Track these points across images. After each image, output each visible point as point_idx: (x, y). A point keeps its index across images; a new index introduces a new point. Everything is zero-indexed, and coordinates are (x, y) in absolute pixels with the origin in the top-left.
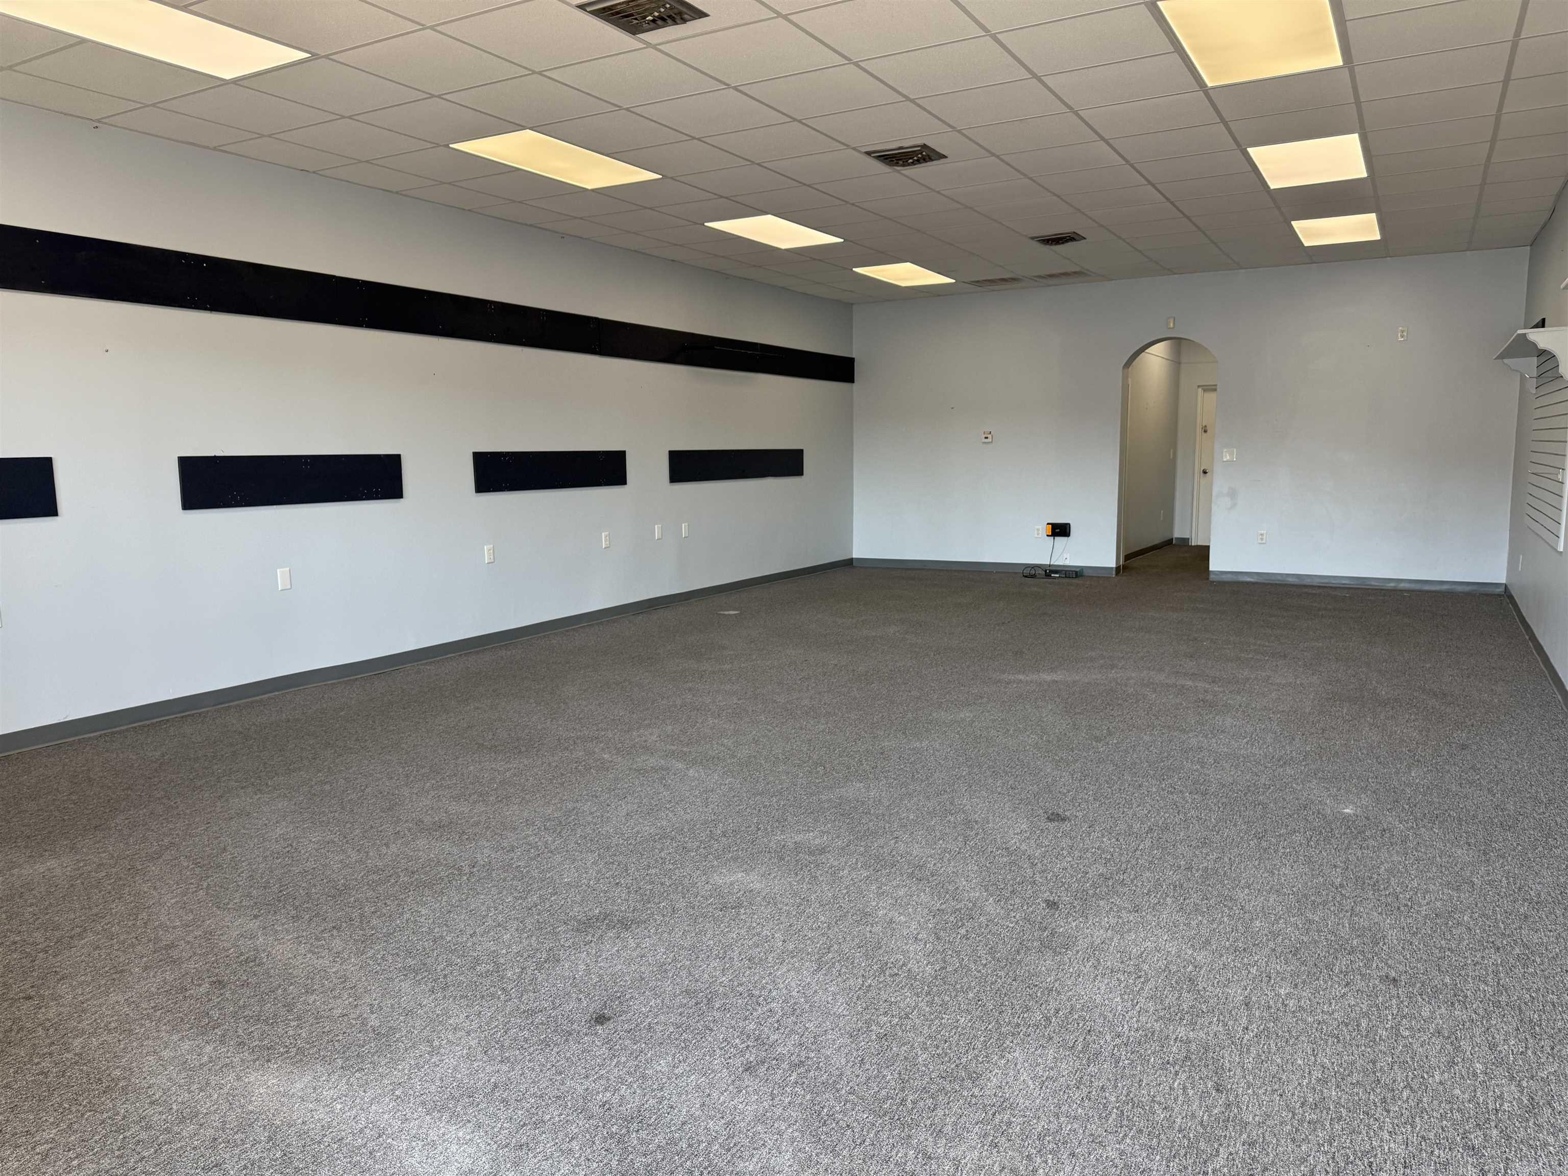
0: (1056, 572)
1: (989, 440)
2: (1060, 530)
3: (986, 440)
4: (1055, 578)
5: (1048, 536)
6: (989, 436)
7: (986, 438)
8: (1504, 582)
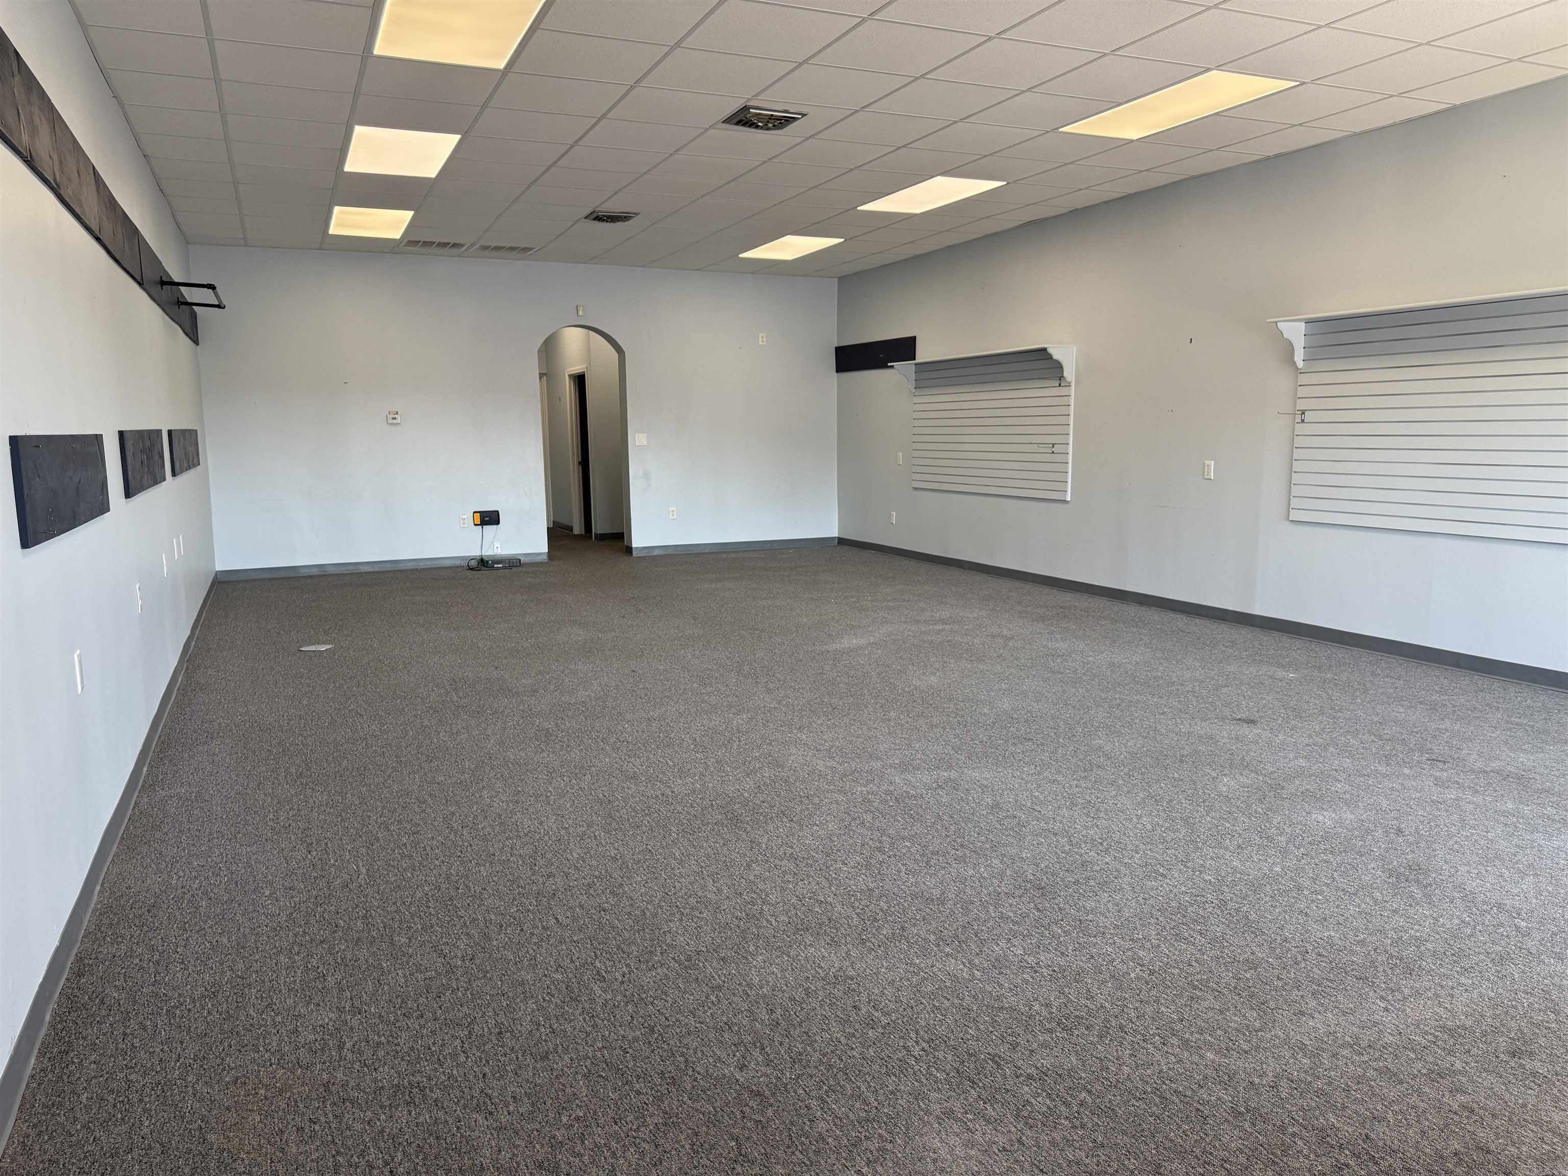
0: (498, 562)
1: (398, 421)
2: (489, 518)
3: (394, 421)
4: (498, 568)
5: (476, 525)
6: (396, 416)
7: (395, 419)
8: (836, 535)
